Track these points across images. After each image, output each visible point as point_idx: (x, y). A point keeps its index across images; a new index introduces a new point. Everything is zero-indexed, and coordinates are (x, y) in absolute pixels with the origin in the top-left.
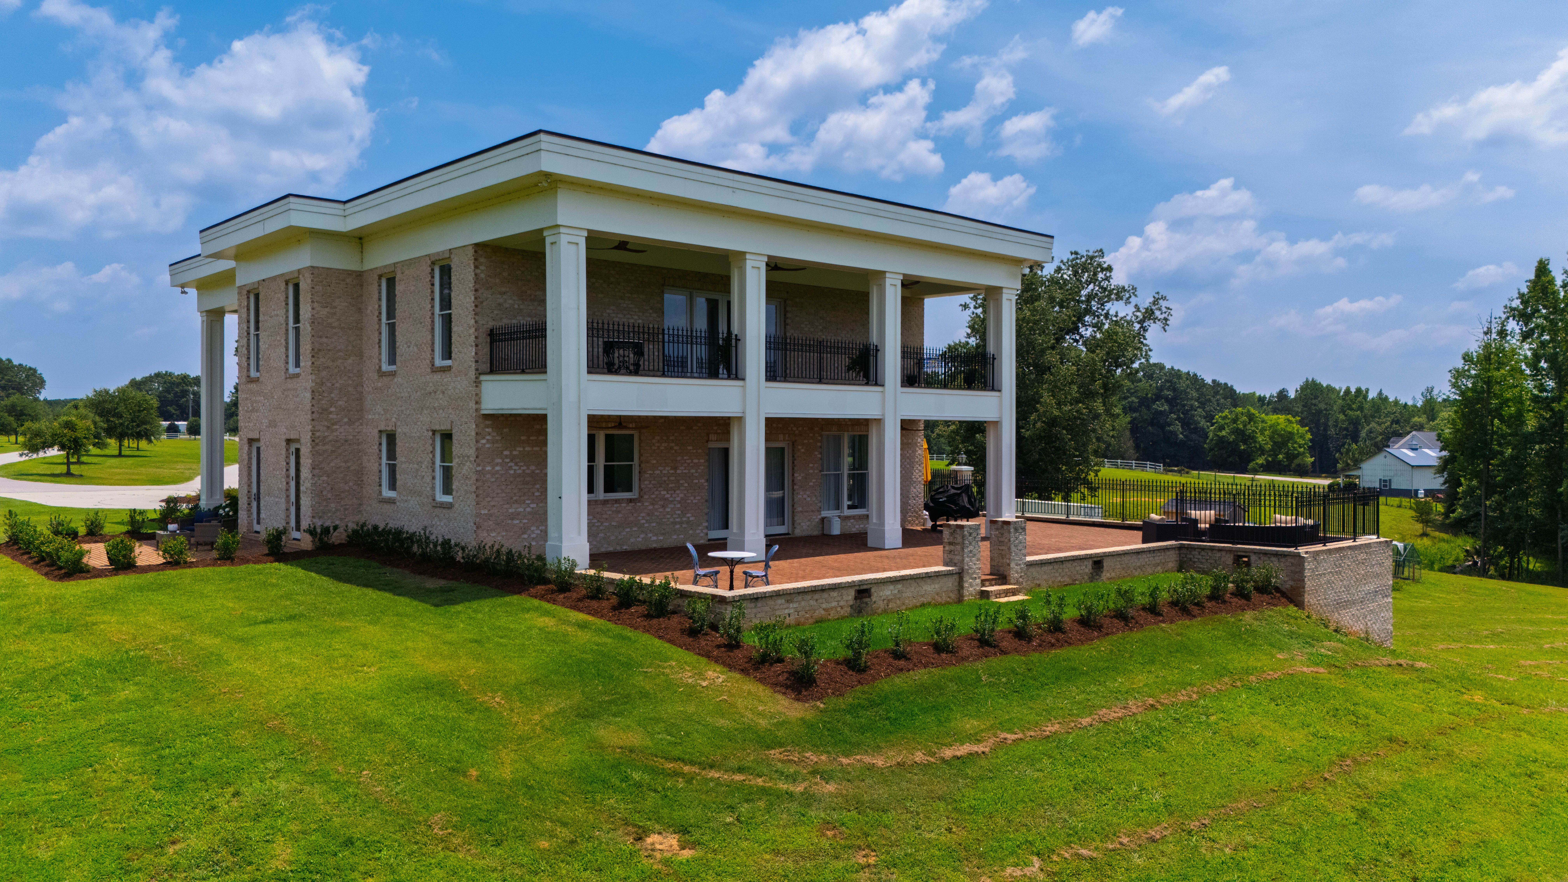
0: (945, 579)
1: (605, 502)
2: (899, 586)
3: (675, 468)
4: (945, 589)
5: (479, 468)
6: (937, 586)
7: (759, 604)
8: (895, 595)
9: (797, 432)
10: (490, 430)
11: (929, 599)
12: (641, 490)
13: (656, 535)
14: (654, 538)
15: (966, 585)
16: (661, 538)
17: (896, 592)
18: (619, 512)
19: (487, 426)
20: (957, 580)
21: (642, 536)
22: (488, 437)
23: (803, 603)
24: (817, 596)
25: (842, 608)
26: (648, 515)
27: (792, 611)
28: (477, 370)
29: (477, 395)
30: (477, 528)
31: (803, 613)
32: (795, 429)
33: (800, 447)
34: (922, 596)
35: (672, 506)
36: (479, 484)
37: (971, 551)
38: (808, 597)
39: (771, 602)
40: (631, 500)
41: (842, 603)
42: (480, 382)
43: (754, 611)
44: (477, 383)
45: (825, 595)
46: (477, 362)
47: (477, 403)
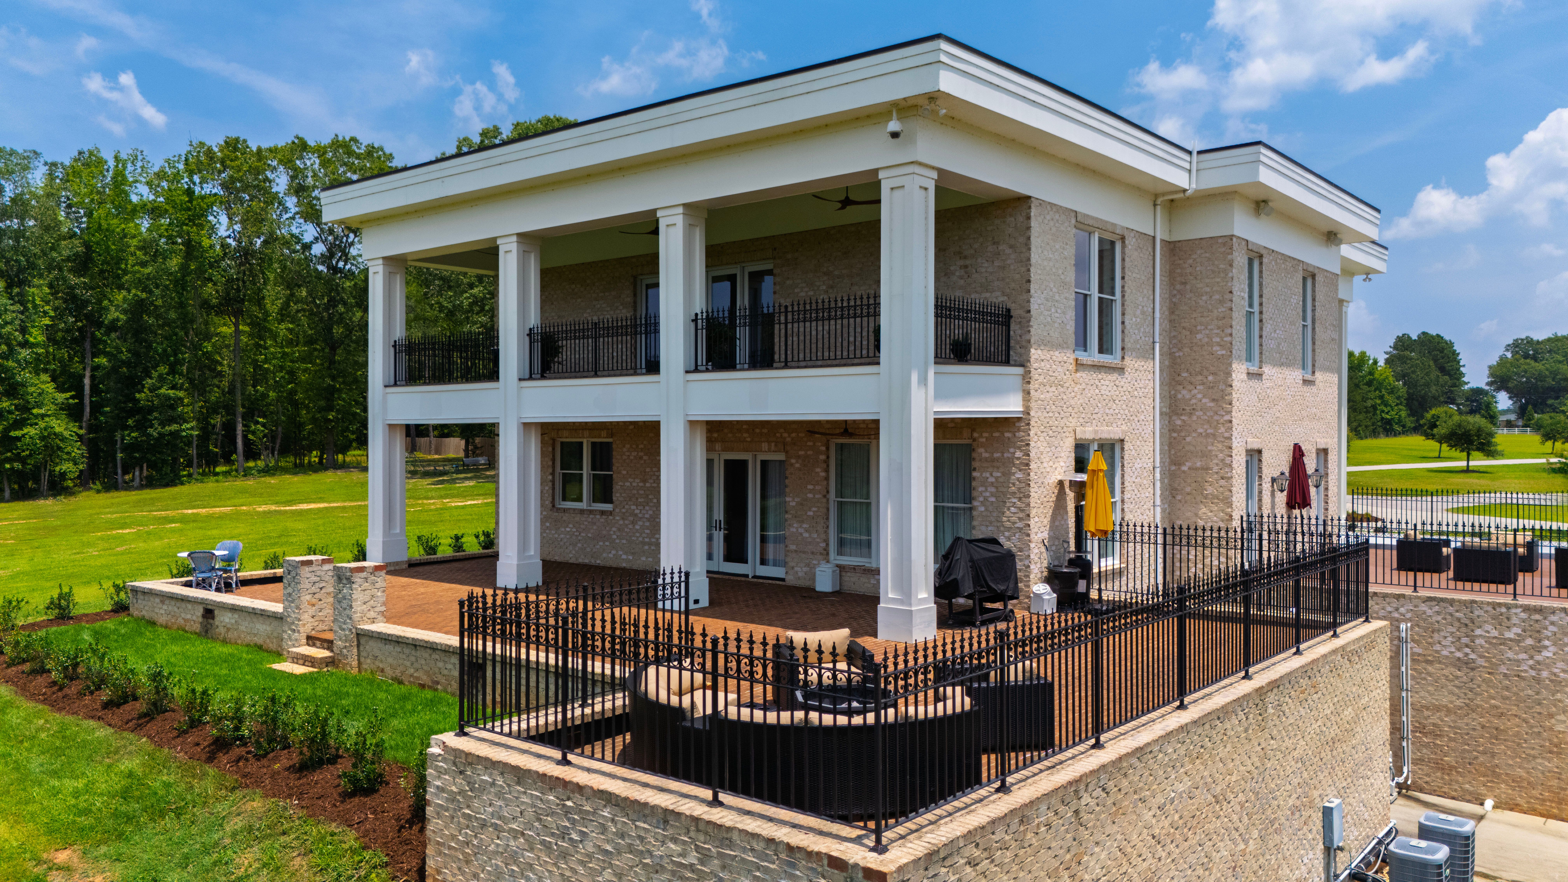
2: (236, 616)
3: (645, 481)
8: (232, 624)
11: (261, 641)
12: (614, 502)
17: (233, 621)
21: (614, 552)
23: (170, 608)
25: (194, 622)
27: (164, 612)
31: (170, 617)
34: (256, 636)
35: (641, 523)
38: (173, 603)
40: (609, 513)
41: (194, 618)
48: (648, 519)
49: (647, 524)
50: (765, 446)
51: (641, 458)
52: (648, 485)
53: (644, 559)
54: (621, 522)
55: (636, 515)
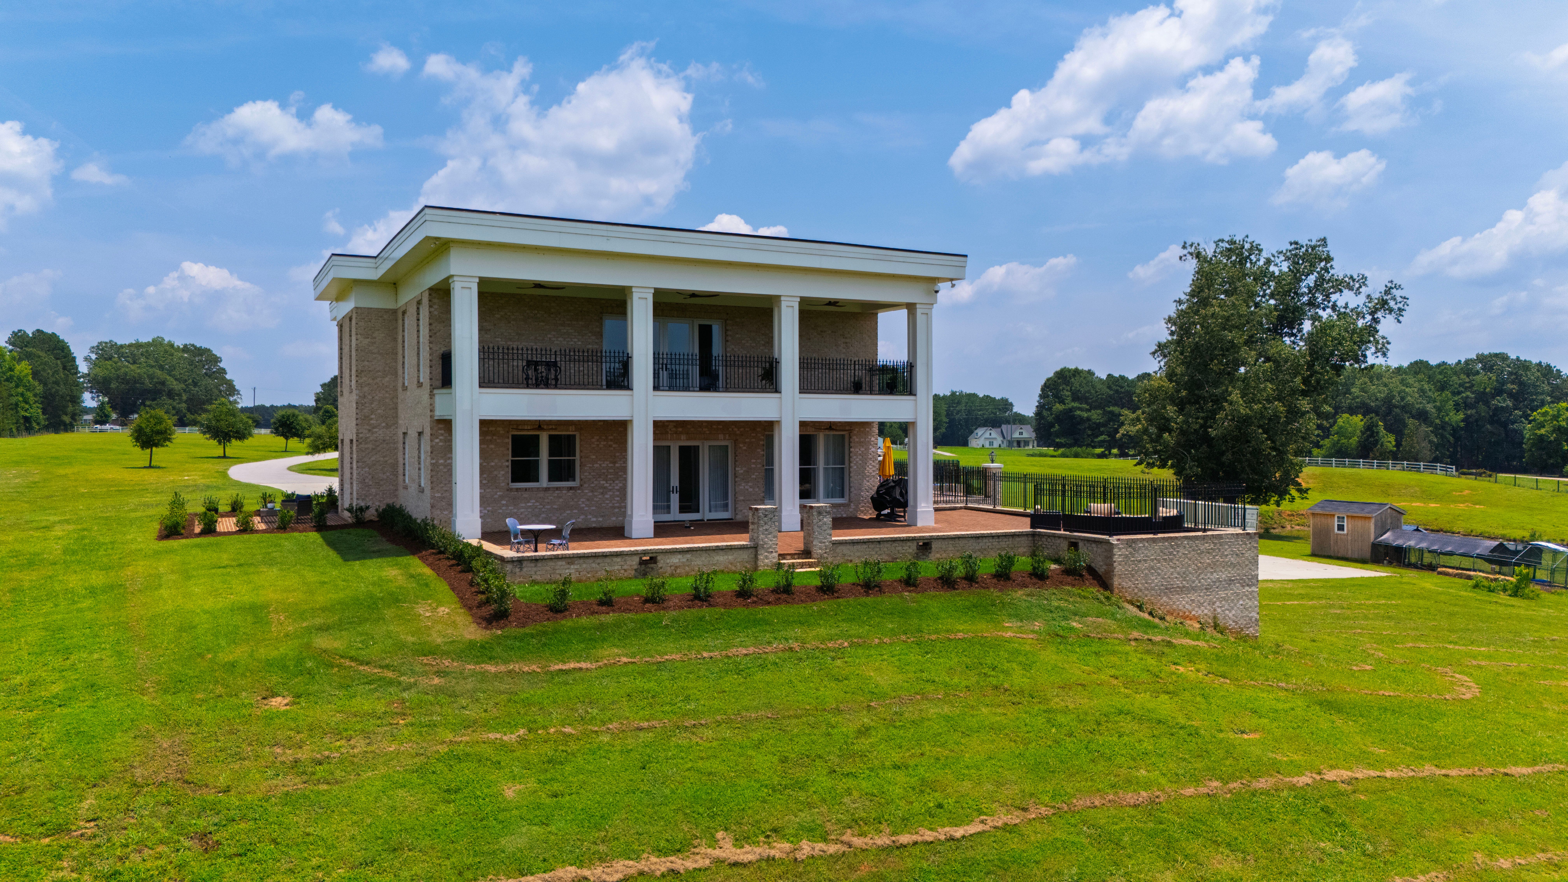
0: (741, 552)
1: (547, 489)
2: (688, 556)
3: (614, 463)
4: (739, 560)
5: (434, 461)
6: (730, 557)
7: (539, 564)
8: (683, 562)
9: (738, 432)
10: (442, 432)
11: (722, 568)
12: (581, 480)
13: (596, 517)
14: (594, 519)
15: (761, 557)
16: (601, 519)
17: (684, 560)
18: (560, 497)
19: (441, 429)
20: (754, 553)
21: (582, 517)
22: (441, 438)
23: (584, 566)
24: (599, 561)
25: (625, 570)
26: (588, 500)
27: (573, 571)
28: (431, 385)
29: (431, 405)
30: (432, 507)
31: (585, 573)
32: (736, 429)
33: (741, 445)
34: (714, 565)
35: (611, 493)
36: (434, 473)
37: (766, 530)
38: (590, 561)
39: (551, 563)
40: (571, 488)
41: (625, 567)
42: (434, 395)
43: (535, 569)
44: (432, 396)
45: (608, 560)
46: (431, 379)
47: (431, 411)
48: (618, 490)
49: (618, 493)
50: (721, 436)
51: (611, 446)
52: (617, 465)
53: (614, 519)
54: (590, 494)
55: (605, 488)
